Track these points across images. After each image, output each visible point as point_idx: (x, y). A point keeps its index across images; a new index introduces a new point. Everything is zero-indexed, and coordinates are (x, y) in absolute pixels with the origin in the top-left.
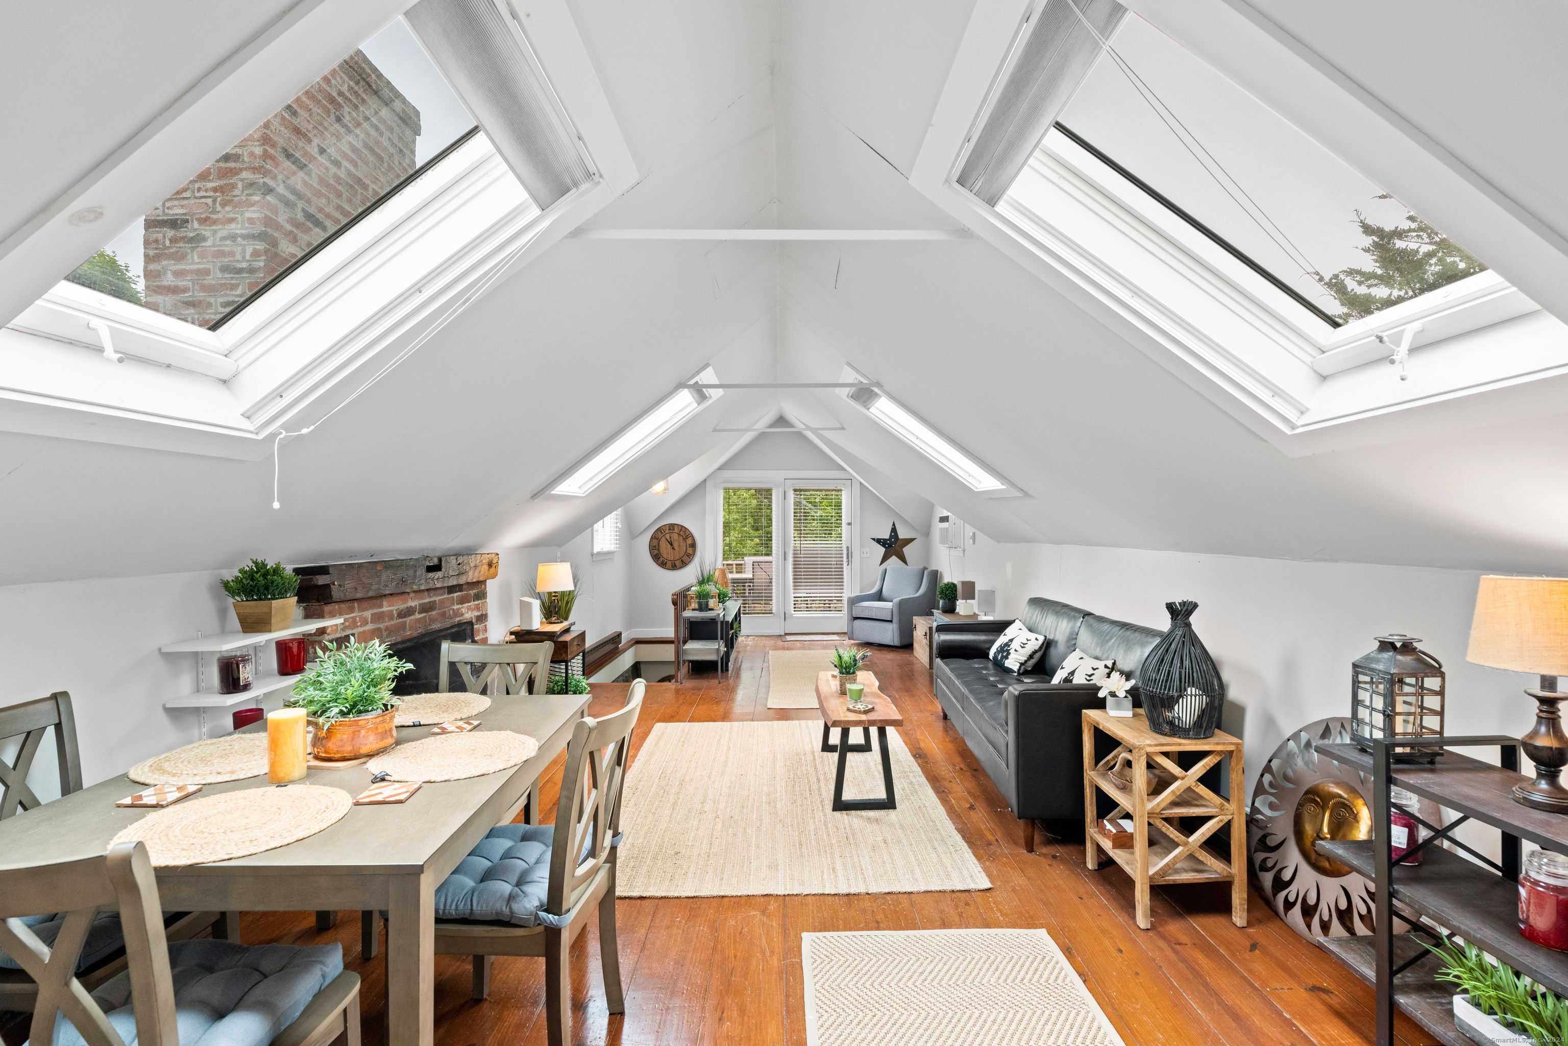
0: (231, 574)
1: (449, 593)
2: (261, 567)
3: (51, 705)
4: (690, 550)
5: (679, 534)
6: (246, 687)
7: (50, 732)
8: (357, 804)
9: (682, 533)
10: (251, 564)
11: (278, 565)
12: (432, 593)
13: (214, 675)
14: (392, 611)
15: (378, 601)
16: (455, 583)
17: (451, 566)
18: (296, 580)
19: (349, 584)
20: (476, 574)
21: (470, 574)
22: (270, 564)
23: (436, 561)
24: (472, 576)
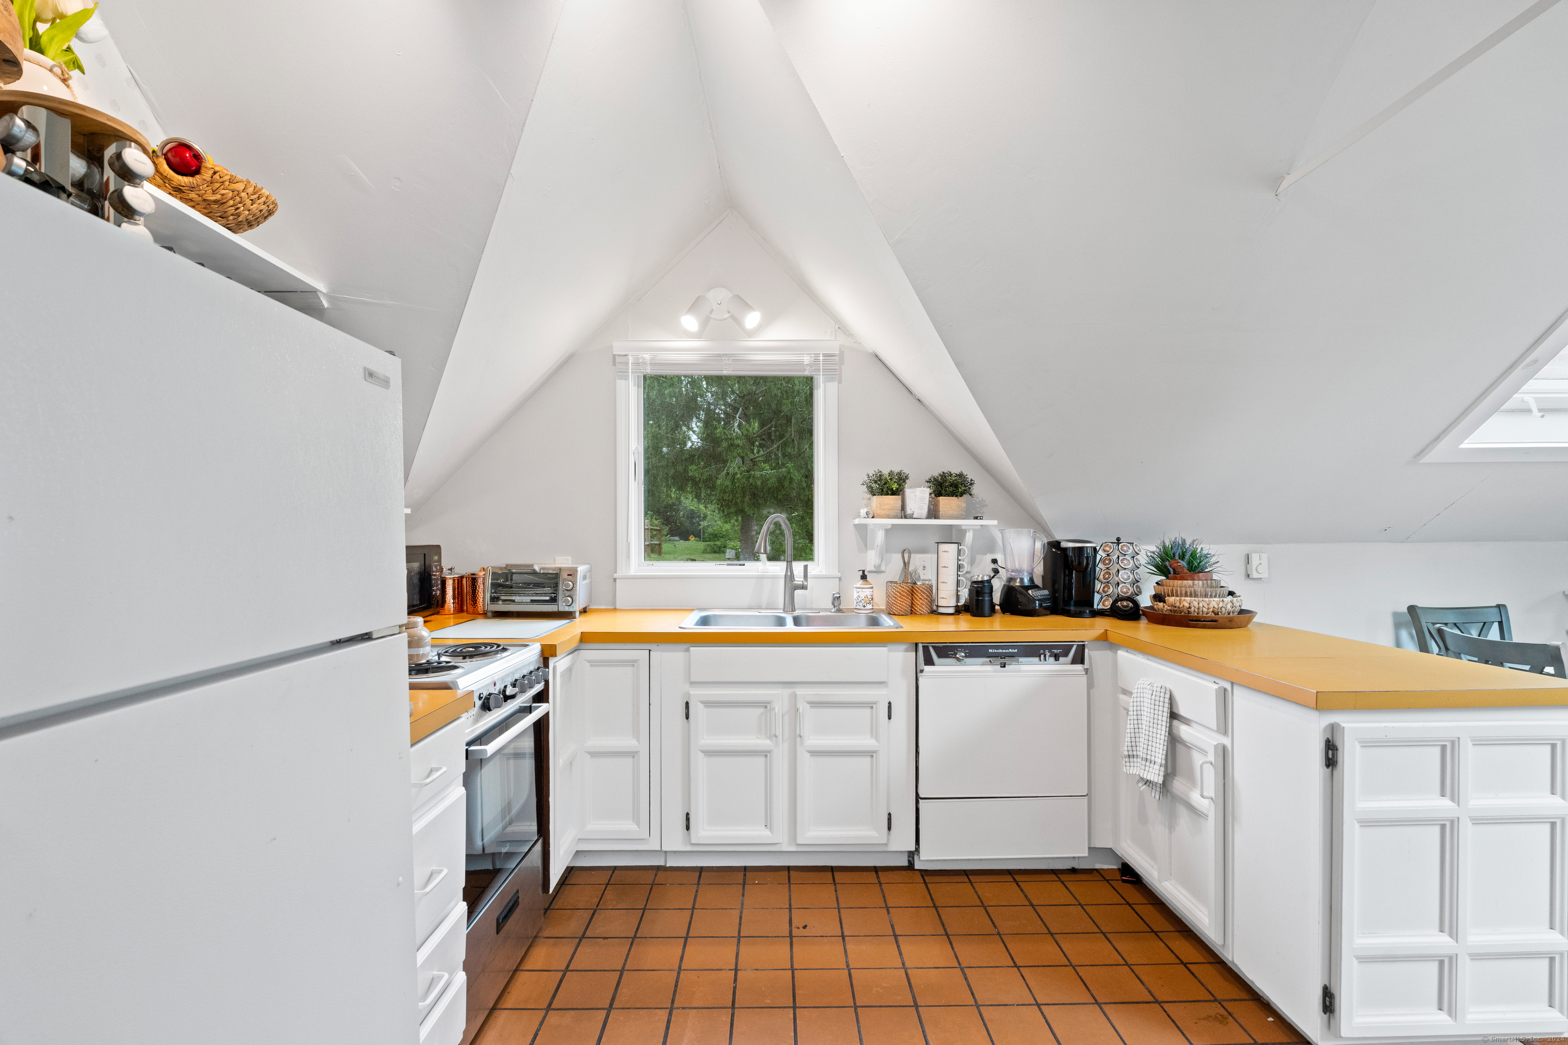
3: (1496, 610)
7: (1496, 625)
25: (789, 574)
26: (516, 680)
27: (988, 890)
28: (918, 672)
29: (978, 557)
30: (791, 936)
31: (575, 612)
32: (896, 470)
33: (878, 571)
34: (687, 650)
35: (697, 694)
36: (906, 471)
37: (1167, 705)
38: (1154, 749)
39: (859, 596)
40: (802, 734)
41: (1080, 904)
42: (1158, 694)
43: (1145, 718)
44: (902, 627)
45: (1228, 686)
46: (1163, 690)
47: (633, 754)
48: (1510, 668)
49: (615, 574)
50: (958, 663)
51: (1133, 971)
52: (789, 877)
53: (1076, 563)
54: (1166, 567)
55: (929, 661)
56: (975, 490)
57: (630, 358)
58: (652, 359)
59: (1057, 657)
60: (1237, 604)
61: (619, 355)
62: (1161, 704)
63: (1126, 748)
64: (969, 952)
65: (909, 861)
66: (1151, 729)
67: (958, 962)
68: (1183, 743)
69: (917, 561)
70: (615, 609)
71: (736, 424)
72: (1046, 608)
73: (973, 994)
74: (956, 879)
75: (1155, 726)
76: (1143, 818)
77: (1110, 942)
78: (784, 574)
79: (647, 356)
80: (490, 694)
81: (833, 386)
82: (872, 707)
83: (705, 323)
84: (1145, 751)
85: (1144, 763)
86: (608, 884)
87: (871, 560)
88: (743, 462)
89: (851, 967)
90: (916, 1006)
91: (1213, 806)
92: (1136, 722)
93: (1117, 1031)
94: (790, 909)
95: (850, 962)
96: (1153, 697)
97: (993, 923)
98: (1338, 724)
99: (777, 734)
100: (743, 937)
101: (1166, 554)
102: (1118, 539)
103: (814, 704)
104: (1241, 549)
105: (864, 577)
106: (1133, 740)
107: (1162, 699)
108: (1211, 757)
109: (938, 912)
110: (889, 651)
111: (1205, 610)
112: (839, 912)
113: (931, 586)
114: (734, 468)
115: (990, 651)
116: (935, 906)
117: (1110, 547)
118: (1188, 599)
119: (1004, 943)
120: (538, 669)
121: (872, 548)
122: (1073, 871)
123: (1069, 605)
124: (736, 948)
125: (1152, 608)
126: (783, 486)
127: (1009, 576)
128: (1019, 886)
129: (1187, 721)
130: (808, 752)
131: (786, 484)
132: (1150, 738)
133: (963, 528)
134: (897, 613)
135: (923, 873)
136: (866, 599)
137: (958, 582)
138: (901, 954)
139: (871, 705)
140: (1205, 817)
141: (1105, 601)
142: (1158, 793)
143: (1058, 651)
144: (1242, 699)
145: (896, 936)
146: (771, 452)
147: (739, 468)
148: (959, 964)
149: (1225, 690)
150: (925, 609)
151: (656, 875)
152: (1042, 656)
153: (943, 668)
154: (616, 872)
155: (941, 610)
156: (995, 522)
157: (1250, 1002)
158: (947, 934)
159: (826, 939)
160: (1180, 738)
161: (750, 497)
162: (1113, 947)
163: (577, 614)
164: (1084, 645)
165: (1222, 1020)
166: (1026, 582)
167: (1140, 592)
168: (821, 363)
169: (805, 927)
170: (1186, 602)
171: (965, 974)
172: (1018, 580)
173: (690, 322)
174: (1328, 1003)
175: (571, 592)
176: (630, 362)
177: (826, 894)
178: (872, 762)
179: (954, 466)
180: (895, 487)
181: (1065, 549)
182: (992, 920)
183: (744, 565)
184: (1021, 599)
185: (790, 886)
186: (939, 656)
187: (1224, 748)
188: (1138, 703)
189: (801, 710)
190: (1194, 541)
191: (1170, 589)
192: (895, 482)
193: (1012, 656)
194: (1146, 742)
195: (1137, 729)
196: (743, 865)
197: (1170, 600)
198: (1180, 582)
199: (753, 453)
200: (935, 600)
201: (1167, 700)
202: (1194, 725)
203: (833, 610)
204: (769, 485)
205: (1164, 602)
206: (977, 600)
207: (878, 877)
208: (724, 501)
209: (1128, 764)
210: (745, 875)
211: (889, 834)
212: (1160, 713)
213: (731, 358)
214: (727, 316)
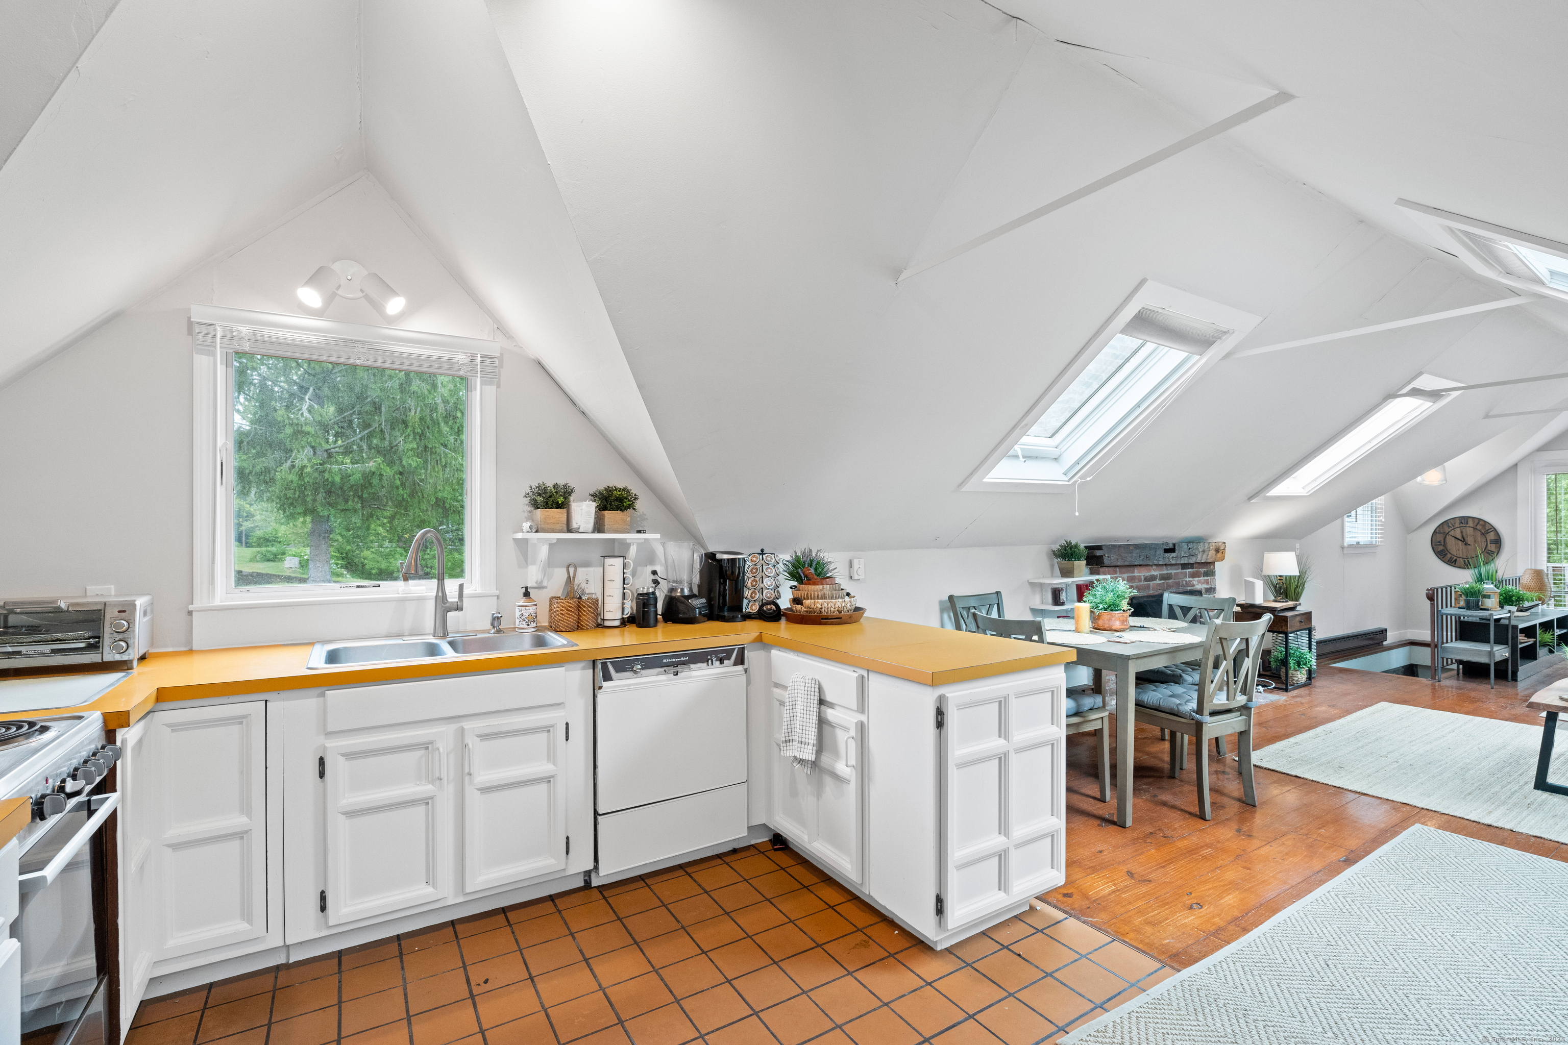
0: (1056, 547)
1: (1183, 569)
2: (1069, 543)
3: (995, 596)
4: (1492, 547)
5: (1475, 529)
6: (1063, 604)
7: (996, 605)
8: (1109, 641)
9: (1479, 527)
10: (1064, 542)
11: (1077, 543)
12: (1169, 568)
13: (1049, 597)
14: (1140, 576)
15: (1131, 569)
16: (1186, 562)
17: (1183, 551)
18: (1086, 552)
19: (1113, 557)
20: (1205, 556)
21: (1199, 556)
22: (1073, 543)
23: (1171, 546)
24: (1200, 558)
25: (440, 594)
26: (76, 769)
27: (665, 889)
28: (596, 689)
29: (639, 569)
30: (472, 996)
31: (131, 661)
32: (561, 482)
33: (540, 587)
34: (323, 695)
35: (334, 747)
36: (571, 484)
37: (817, 694)
38: (807, 732)
39: (522, 615)
40: (472, 772)
41: (745, 880)
42: (810, 685)
43: (799, 707)
44: (577, 645)
45: (865, 673)
46: (813, 682)
47: (241, 835)
48: (1015, 638)
49: (190, 606)
50: (635, 676)
51: (796, 926)
52: (455, 932)
53: (729, 573)
54: (798, 573)
55: (607, 677)
56: (638, 505)
57: (219, 329)
58: (251, 334)
59: (721, 661)
60: (853, 603)
61: (199, 323)
62: (812, 693)
63: (783, 735)
64: (660, 953)
65: (585, 881)
66: (805, 716)
67: (652, 965)
68: (829, 724)
69: (582, 575)
70: (191, 651)
71: (305, 408)
72: (704, 615)
73: (671, 992)
74: (632, 886)
75: (808, 712)
76: (794, 792)
77: (775, 906)
78: (434, 594)
79: (245, 330)
80: (43, 796)
81: (491, 390)
82: (549, 731)
83: (330, 299)
84: (800, 735)
85: (800, 745)
86: (205, 1008)
87: (532, 576)
88: (315, 453)
89: (546, 1006)
90: (621, 1022)
91: (854, 772)
92: (791, 711)
93: (794, 982)
94: (465, 967)
95: (544, 1003)
96: (806, 688)
97: (676, 919)
98: (944, 695)
99: (442, 777)
100: (414, 1015)
101: (798, 562)
102: (762, 550)
103: (484, 737)
104: (846, 556)
105: (527, 594)
106: (789, 727)
107: (813, 689)
108: (853, 733)
109: (623, 923)
110: (566, 671)
111: (832, 609)
112: (522, 954)
113: (597, 600)
114: (302, 460)
115: (664, 661)
116: (619, 919)
117: (757, 558)
118: (820, 601)
119: (689, 934)
120: (103, 747)
121: (534, 563)
122: (735, 851)
123: (723, 611)
124: (407, 1031)
125: (790, 609)
126: (370, 484)
127: (670, 586)
128: (692, 877)
129: (831, 705)
130: (478, 789)
131: (375, 481)
132: (804, 724)
133: (628, 541)
134: (564, 630)
135: (601, 889)
136: (531, 617)
137: (624, 594)
138: (595, 977)
139: (548, 729)
140: (847, 782)
141: (752, 605)
142: (809, 769)
143: (722, 655)
144: (876, 683)
145: (586, 960)
146: (353, 443)
147: (310, 460)
148: (653, 968)
149: (863, 677)
150: (592, 624)
151: (276, 978)
152: (710, 661)
153: (621, 682)
154: (213, 990)
155: (607, 623)
156: (658, 536)
157: (881, 924)
158: (636, 943)
159: (513, 988)
160: (827, 720)
161: (324, 495)
162: (778, 909)
163: (135, 663)
164: (743, 648)
165: (865, 944)
166: (686, 592)
167: (780, 597)
168: (479, 364)
169: (486, 981)
170: (819, 603)
171: (660, 976)
172: (679, 590)
173: (310, 297)
174: (939, 907)
175: (124, 635)
176: (219, 334)
177: (503, 939)
178: (549, 788)
179: (618, 480)
180: (561, 500)
181: (720, 561)
182: (674, 916)
183: (379, 586)
184: (681, 607)
185: (458, 942)
186: (617, 671)
187: (862, 724)
188: (793, 695)
189: (470, 746)
190: (818, 551)
191: (806, 593)
192: (561, 495)
193: (683, 663)
194: (801, 727)
195: (792, 717)
196: (395, 934)
197: (807, 602)
198: (813, 587)
199: (328, 442)
200: (600, 614)
201: (817, 690)
202: (837, 708)
203: (493, 631)
204: (352, 482)
205: (802, 604)
206: (643, 611)
207: (556, 906)
208: (287, 499)
209: (785, 748)
210: (400, 945)
211: (567, 858)
212: (812, 701)
213: (366, 347)
214: (361, 294)
